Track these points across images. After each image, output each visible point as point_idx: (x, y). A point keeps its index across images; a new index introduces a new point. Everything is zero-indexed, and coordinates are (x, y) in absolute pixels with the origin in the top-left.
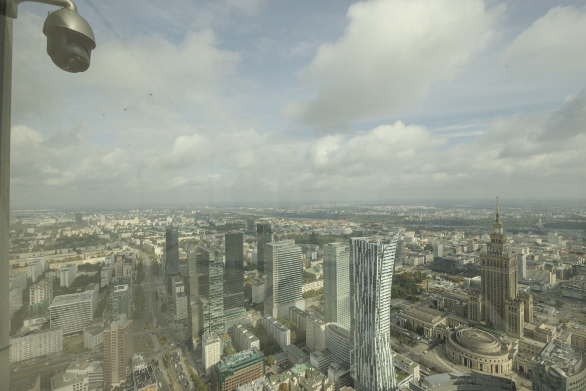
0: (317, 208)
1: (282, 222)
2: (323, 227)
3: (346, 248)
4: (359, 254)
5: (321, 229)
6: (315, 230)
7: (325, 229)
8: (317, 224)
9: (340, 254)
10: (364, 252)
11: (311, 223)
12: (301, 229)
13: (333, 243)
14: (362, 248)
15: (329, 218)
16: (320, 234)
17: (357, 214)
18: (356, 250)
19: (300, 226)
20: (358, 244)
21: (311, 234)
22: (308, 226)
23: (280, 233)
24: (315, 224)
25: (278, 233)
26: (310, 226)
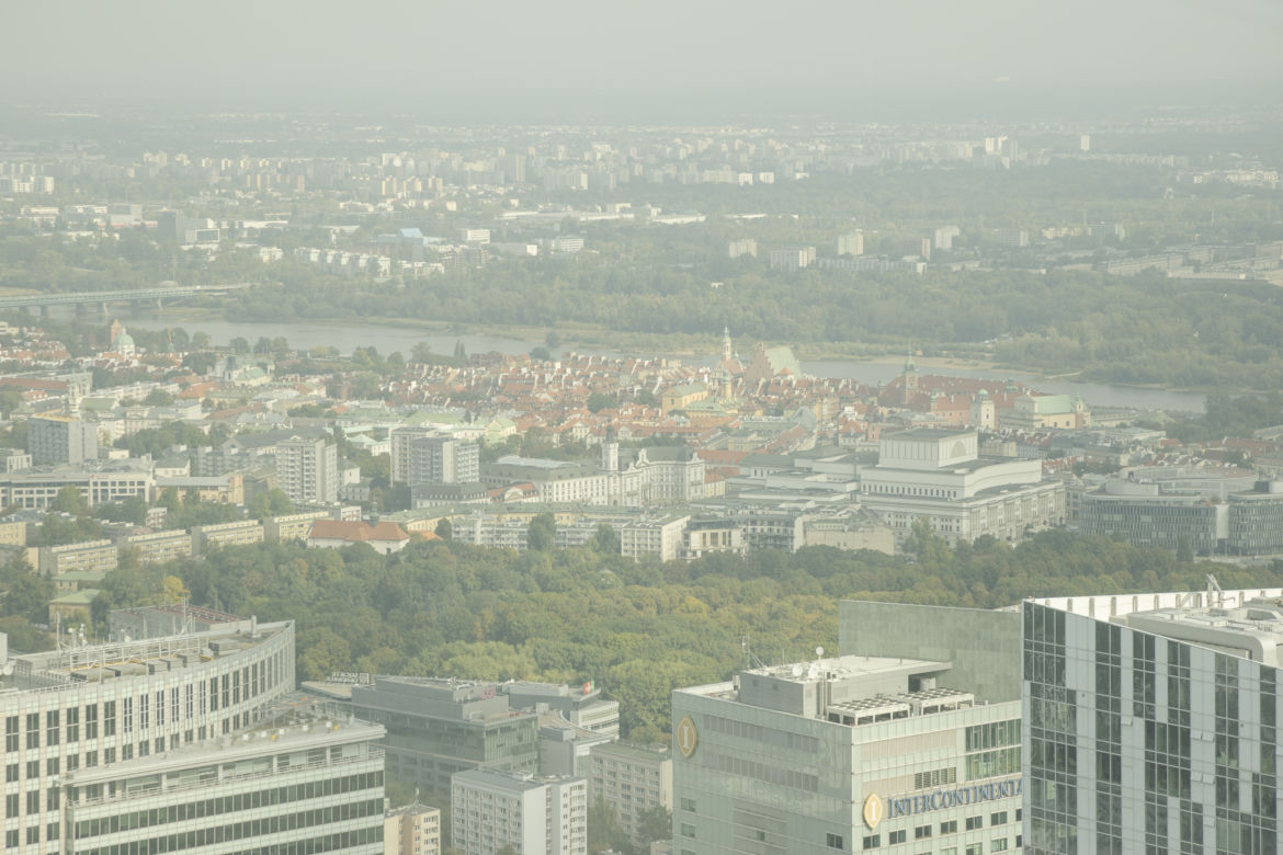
0: (597, 195)
1: (102, 378)
2: (671, 445)
3: (979, 737)
4: (1156, 818)
5: (645, 474)
6: (565, 491)
7: (695, 470)
8: (597, 404)
9: (897, 808)
10: (1226, 789)
11: (517, 396)
12: (376, 472)
13: (810, 672)
14: (1203, 726)
15: (757, 331)
16: (631, 544)
17: (1130, 268)
18: (1109, 767)
19: (357, 432)
20: (1144, 681)
21: (514, 542)
22: (467, 432)
23: (87, 530)
24: (559, 412)
25: (49, 536)
26: (503, 427)
